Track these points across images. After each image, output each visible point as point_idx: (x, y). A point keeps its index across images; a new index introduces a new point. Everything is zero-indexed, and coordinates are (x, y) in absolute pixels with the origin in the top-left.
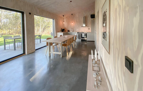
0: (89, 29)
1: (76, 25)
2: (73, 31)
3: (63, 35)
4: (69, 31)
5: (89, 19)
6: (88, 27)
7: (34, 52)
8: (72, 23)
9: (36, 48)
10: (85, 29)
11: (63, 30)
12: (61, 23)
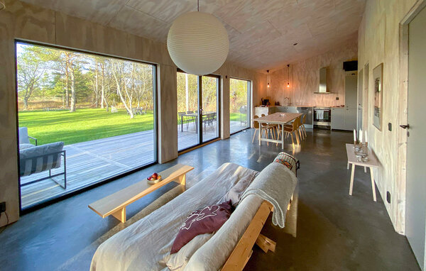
0: (337, 99)
1: (299, 88)
2: (290, 104)
3: (269, 114)
4: (278, 104)
5: (336, 73)
6: (334, 93)
7: (229, 138)
8: (288, 86)
9: (231, 132)
10: (324, 99)
11: (265, 103)
12: (261, 86)
